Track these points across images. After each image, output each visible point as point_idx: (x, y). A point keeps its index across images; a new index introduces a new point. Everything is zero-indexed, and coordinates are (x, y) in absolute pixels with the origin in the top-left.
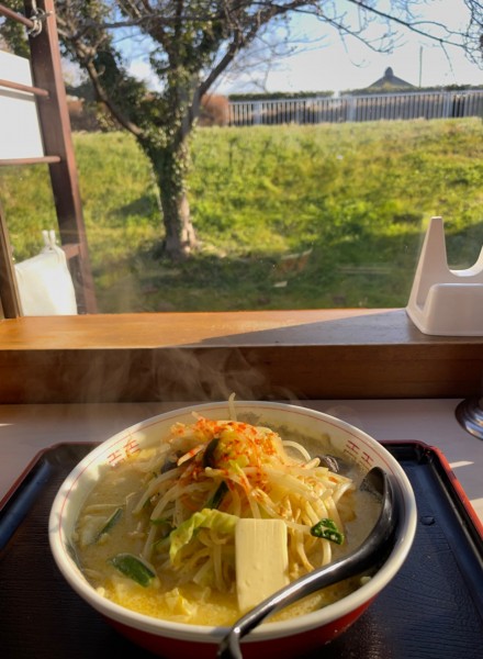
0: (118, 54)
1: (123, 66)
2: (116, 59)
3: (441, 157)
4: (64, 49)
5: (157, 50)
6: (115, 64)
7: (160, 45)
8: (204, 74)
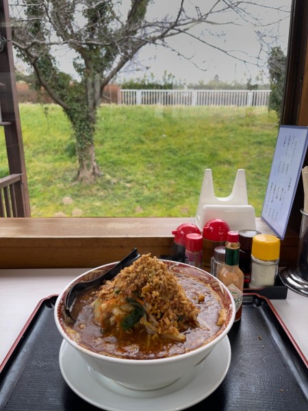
0: (54, 58)
1: (57, 65)
2: (52, 61)
3: (245, 128)
4: (19, 53)
5: (78, 58)
6: (52, 64)
7: (80, 55)
8: (106, 73)
